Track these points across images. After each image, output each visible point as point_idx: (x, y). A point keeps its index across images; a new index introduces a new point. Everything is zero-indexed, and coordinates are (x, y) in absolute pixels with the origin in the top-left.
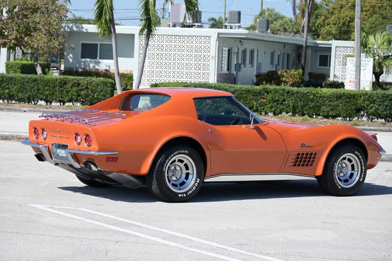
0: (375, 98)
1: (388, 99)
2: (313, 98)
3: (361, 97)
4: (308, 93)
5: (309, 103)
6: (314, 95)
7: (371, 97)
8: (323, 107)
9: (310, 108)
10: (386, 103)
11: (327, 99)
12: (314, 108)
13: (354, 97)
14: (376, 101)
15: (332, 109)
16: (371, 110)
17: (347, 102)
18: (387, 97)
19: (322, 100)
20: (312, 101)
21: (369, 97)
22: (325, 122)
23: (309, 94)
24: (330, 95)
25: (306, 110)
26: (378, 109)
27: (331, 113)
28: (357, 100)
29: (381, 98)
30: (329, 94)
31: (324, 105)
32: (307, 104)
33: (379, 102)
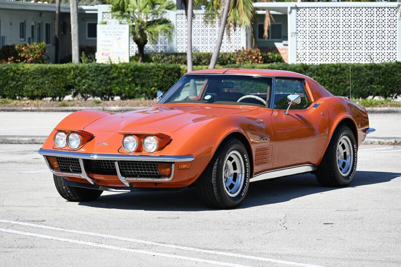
0: (87, 72)
1: (103, 72)
2: (14, 75)
3: (70, 72)
4: (7, 69)
5: (9, 82)
6: (15, 72)
7: (83, 71)
8: (26, 86)
9: (11, 87)
10: (100, 78)
11: (31, 76)
12: (16, 87)
13: (62, 72)
14: (89, 76)
15: (37, 88)
16: (84, 87)
17: (55, 78)
18: (101, 70)
19: (24, 77)
20: (13, 79)
21: (81, 71)
22: (28, 104)
23: (9, 71)
24: (33, 71)
25: (6, 90)
26: (91, 85)
27: (36, 93)
28: (66, 75)
29: (94, 72)
30: (32, 69)
31: (27, 84)
32: (7, 83)
33: (92, 77)
